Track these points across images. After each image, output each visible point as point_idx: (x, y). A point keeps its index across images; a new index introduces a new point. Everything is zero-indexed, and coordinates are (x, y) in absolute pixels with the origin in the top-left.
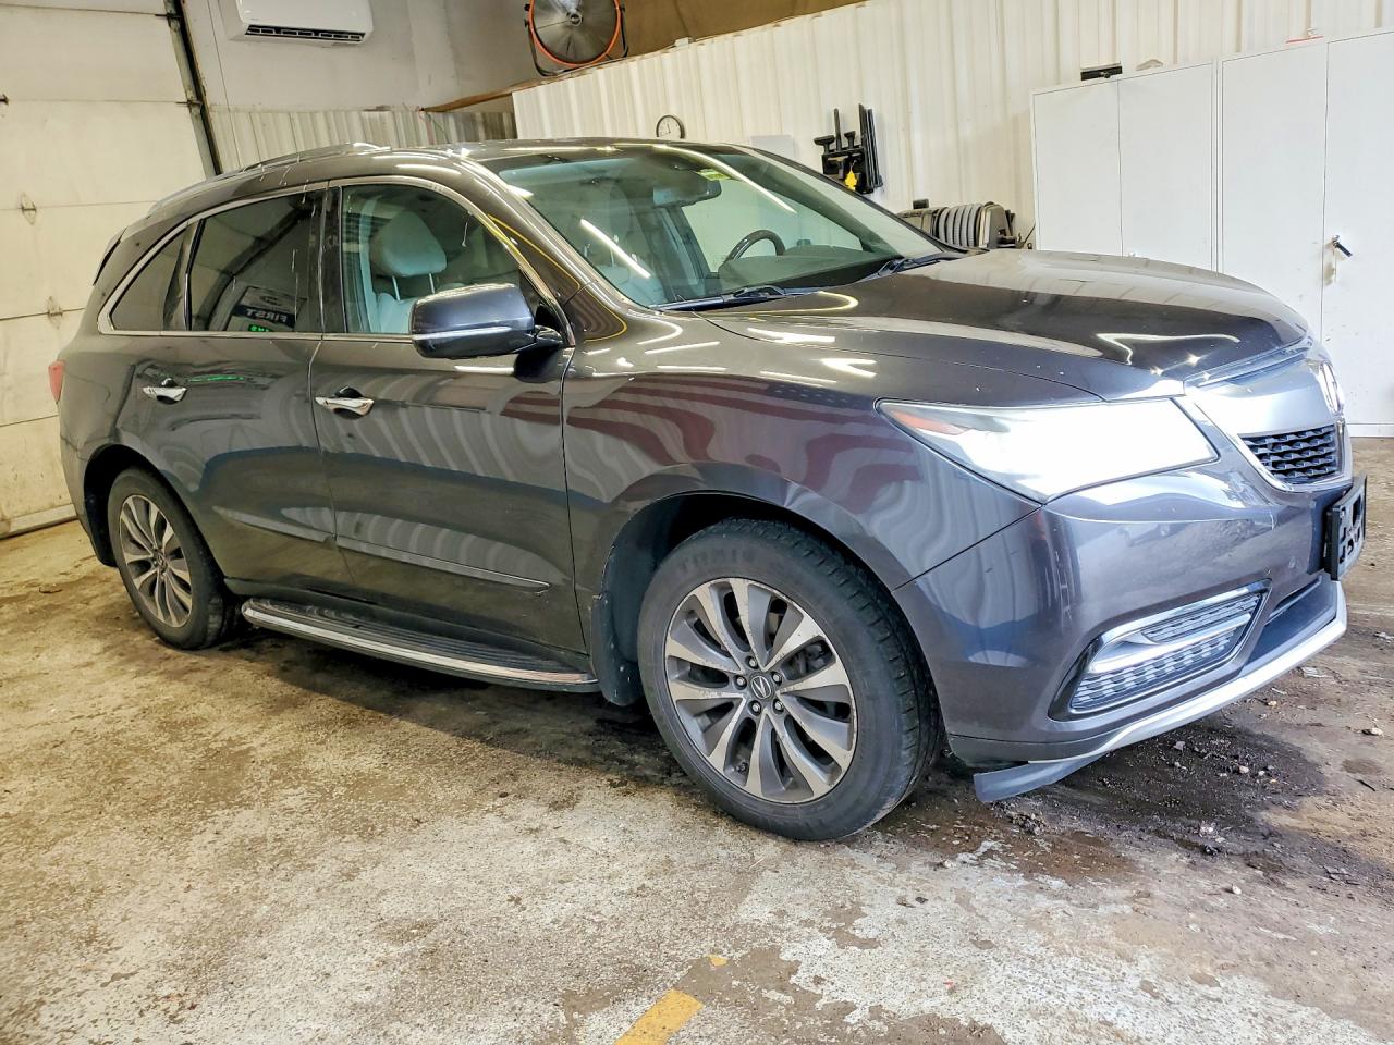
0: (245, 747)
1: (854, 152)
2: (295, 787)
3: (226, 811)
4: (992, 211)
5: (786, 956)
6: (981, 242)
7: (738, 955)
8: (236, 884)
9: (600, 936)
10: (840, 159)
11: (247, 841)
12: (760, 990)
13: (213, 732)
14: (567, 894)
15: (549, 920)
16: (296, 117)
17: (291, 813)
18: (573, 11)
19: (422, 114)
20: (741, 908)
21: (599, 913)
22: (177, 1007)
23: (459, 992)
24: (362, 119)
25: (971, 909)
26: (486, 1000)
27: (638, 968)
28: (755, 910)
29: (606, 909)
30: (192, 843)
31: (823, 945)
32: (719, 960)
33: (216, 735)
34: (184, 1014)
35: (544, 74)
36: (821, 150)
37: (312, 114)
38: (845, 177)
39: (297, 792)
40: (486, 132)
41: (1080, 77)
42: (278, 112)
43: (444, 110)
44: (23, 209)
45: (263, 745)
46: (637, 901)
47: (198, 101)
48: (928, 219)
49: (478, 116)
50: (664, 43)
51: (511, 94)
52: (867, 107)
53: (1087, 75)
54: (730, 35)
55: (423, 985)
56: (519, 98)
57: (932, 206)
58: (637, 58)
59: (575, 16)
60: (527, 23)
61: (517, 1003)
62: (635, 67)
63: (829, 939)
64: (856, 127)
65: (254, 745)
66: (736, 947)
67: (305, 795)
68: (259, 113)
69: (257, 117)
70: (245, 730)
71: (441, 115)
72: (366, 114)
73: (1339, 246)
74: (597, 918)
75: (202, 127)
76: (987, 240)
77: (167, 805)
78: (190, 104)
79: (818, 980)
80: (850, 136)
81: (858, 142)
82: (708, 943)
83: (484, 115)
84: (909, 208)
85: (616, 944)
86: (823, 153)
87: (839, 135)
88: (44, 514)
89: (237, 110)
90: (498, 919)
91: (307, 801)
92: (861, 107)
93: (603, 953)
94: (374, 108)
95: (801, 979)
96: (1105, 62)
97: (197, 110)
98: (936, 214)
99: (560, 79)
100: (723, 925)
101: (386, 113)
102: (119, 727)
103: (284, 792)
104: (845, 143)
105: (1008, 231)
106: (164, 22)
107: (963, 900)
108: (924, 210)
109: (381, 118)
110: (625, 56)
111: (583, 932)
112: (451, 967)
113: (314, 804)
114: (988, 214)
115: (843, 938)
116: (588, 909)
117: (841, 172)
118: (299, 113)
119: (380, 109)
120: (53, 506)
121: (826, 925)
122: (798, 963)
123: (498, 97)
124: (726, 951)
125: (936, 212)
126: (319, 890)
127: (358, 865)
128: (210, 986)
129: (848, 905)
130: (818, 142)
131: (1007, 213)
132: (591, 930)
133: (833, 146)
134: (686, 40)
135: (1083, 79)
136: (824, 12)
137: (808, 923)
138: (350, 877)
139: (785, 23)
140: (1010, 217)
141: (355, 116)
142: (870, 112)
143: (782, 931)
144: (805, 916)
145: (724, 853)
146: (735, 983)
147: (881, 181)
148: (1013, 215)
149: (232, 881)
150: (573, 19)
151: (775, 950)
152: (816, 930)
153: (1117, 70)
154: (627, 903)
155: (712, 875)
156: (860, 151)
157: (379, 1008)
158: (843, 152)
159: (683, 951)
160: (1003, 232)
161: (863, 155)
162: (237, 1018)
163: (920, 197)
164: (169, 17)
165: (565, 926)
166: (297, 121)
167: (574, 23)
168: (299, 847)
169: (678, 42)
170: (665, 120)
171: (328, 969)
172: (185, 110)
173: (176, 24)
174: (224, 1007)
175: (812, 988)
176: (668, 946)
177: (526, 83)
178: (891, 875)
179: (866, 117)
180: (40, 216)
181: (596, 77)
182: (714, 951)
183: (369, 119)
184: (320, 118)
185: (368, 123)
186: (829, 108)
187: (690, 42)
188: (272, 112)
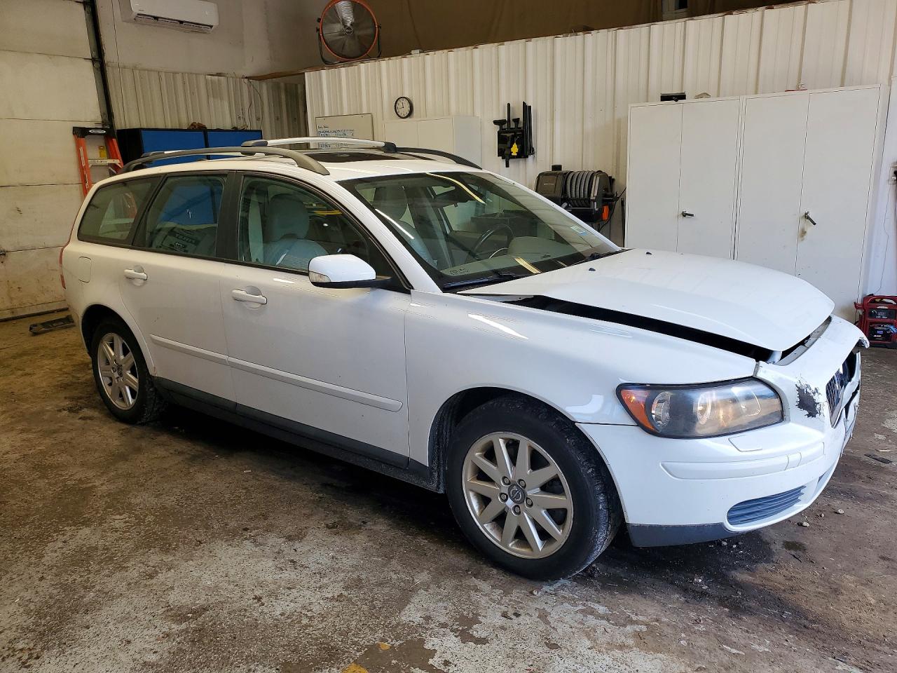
0: (90, 485)
1: (518, 131)
2: (121, 515)
3: (73, 527)
4: (600, 177)
5: (428, 646)
6: (592, 195)
7: (398, 643)
8: (74, 577)
9: (310, 626)
10: (508, 135)
11: (85, 549)
12: (409, 667)
13: (70, 474)
14: (292, 597)
15: (278, 613)
16: (163, 76)
17: (116, 532)
18: (348, 25)
19: (246, 80)
20: (403, 613)
21: (311, 610)
22: (27, 657)
23: (215, 657)
24: (206, 80)
25: (548, 623)
26: (232, 664)
27: (333, 648)
28: (412, 614)
29: (316, 608)
30: (47, 548)
31: (452, 641)
32: (386, 646)
33: (72, 475)
34: (31, 662)
35: (327, 63)
36: (497, 128)
37: (175, 73)
38: (511, 146)
39: (122, 517)
40: (286, 96)
41: (660, 98)
42: (151, 71)
43: (260, 78)
45: (102, 485)
46: (336, 604)
47: (99, 60)
48: (560, 177)
49: (282, 85)
50: (404, 51)
51: (304, 73)
52: (528, 104)
53: (665, 98)
54: (446, 51)
55: (192, 652)
56: (309, 77)
57: (564, 169)
58: (386, 59)
59: (349, 28)
60: (318, 30)
61: (252, 667)
62: (384, 64)
63: (456, 636)
64: (520, 115)
65: (97, 484)
66: (397, 638)
67: (127, 519)
68: (140, 70)
69: (137, 73)
70: (91, 474)
71: (258, 82)
72: (209, 77)
73: (808, 218)
74: (309, 614)
75: (101, 76)
76: (596, 195)
77: (33, 522)
78: (93, 60)
79: (447, 663)
80: (517, 121)
81: (521, 125)
82: (380, 634)
83: (286, 84)
84: (549, 169)
85: (320, 631)
86: (498, 130)
87: (509, 120)
89: (125, 67)
90: (245, 610)
91: (128, 524)
92: (524, 103)
93: (311, 638)
94: (214, 73)
95: (435, 661)
96: (676, 91)
97: (97, 65)
98: (566, 175)
99: (336, 67)
100: (390, 624)
101: (222, 78)
102: (6, 466)
103: (114, 517)
104: (513, 125)
105: (609, 190)
106: (81, 7)
107: (543, 616)
108: (559, 172)
109: (219, 80)
110: (379, 57)
111: (300, 622)
112: (212, 640)
113: (132, 526)
114: (598, 178)
115: (465, 637)
116: (304, 607)
117: (509, 143)
118: (165, 72)
119: (219, 75)
121: (455, 627)
122: (435, 651)
123: (295, 74)
124: (390, 640)
125: (566, 174)
126: (129, 584)
127: (157, 569)
128: (50, 644)
129: (471, 614)
130: (495, 122)
131: (610, 177)
132: (305, 621)
133: (505, 126)
134: (418, 51)
135: (662, 100)
136: (505, 43)
137: (444, 625)
138: (151, 577)
139: (481, 47)
140: (611, 180)
141: (202, 78)
142: (530, 107)
143: (427, 629)
144: (442, 620)
145: (394, 577)
146: (394, 662)
147: (533, 150)
148: (613, 180)
149: (71, 575)
150: (347, 31)
151: (422, 641)
152: (449, 630)
153: (682, 97)
154: (329, 605)
155: (387, 590)
156: (522, 131)
157: (161, 665)
158: (511, 130)
159: (363, 638)
160: (606, 190)
161: (523, 134)
162: (66, 667)
163: (557, 163)
164: (85, 4)
165: (288, 618)
166: (163, 78)
167: (348, 33)
168: (119, 554)
169: (413, 52)
170: (401, 100)
171: (130, 637)
172: (90, 64)
173: (89, 9)
174: (58, 659)
175: (442, 667)
176: (353, 635)
177: (315, 67)
178: (499, 598)
179: (527, 109)
181: (359, 68)
182: (383, 640)
183: (211, 80)
184: (179, 77)
185: (210, 82)
186: (504, 102)
187: (420, 53)
188: (148, 70)
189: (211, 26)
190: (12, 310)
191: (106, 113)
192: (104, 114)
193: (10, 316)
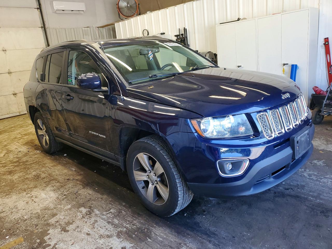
1: (182, 39)
4: (210, 54)
7: (41, 230)
10: (179, 40)
12: (37, 239)
15: (14, 218)
16: (67, 30)
18: (127, 5)
19: (97, 28)
20: (51, 219)
31: (58, 230)
32: (36, 231)
35: (122, 20)
36: (176, 38)
37: (71, 29)
40: (113, 32)
42: (63, 29)
44: (3, 51)
47: (44, 27)
50: (145, 13)
51: (114, 24)
52: (186, 28)
54: (158, 11)
56: (116, 25)
57: (199, 51)
60: (117, 8)
62: (139, 18)
63: (60, 229)
64: (183, 32)
69: (57, 30)
71: (102, 28)
72: (83, 29)
75: (44, 32)
78: (42, 27)
79: (50, 238)
80: (182, 35)
83: (112, 28)
87: (180, 34)
88: (6, 115)
89: (53, 29)
92: (184, 28)
94: (86, 27)
95: (46, 238)
97: (43, 29)
99: (124, 21)
100: (44, 223)
101: (88, 28)
104: (181, 36)
105: (215, 59)
106: (37, 9)
107: (95, 223)
110: (140, 14)
114: (208, 55)
115: (63, 229)
120: (8, 114)
121: (63, 226)
123: (112, 25)
124: (39, 229)
129: (72, 221)
130: (175, 36)
131: (215, 54)
133: (178, 37)
134: (149, 12)
136: (177, 6)
139: (169, 8)
141: (81, 29)
146: (34, 237)
147: (189, 45)
148: (217, 54)
150: (127, 7)
158: (180, 38)
161: (185, 39)
163: (197, 49)
164: (38, 8)
166: (67, 31)
167: (127, 8)
169: (147, 12)
170: (144, 30)
172: (41, 28)
173: (39, 10)
175: (47, 240)
177: (118, 21)
179: (185, 30)
180: (7, 52)
181: (131, 20)
183: (84, 30)
184: (72, 30)
185: (84, 31)
186: (178, 28)
187: (150, 12)
188: (61, 29)
189: (83, 11)
190: (19, 112)
191: (47, 44)
192: (46, 45)
193: (19, 114)
